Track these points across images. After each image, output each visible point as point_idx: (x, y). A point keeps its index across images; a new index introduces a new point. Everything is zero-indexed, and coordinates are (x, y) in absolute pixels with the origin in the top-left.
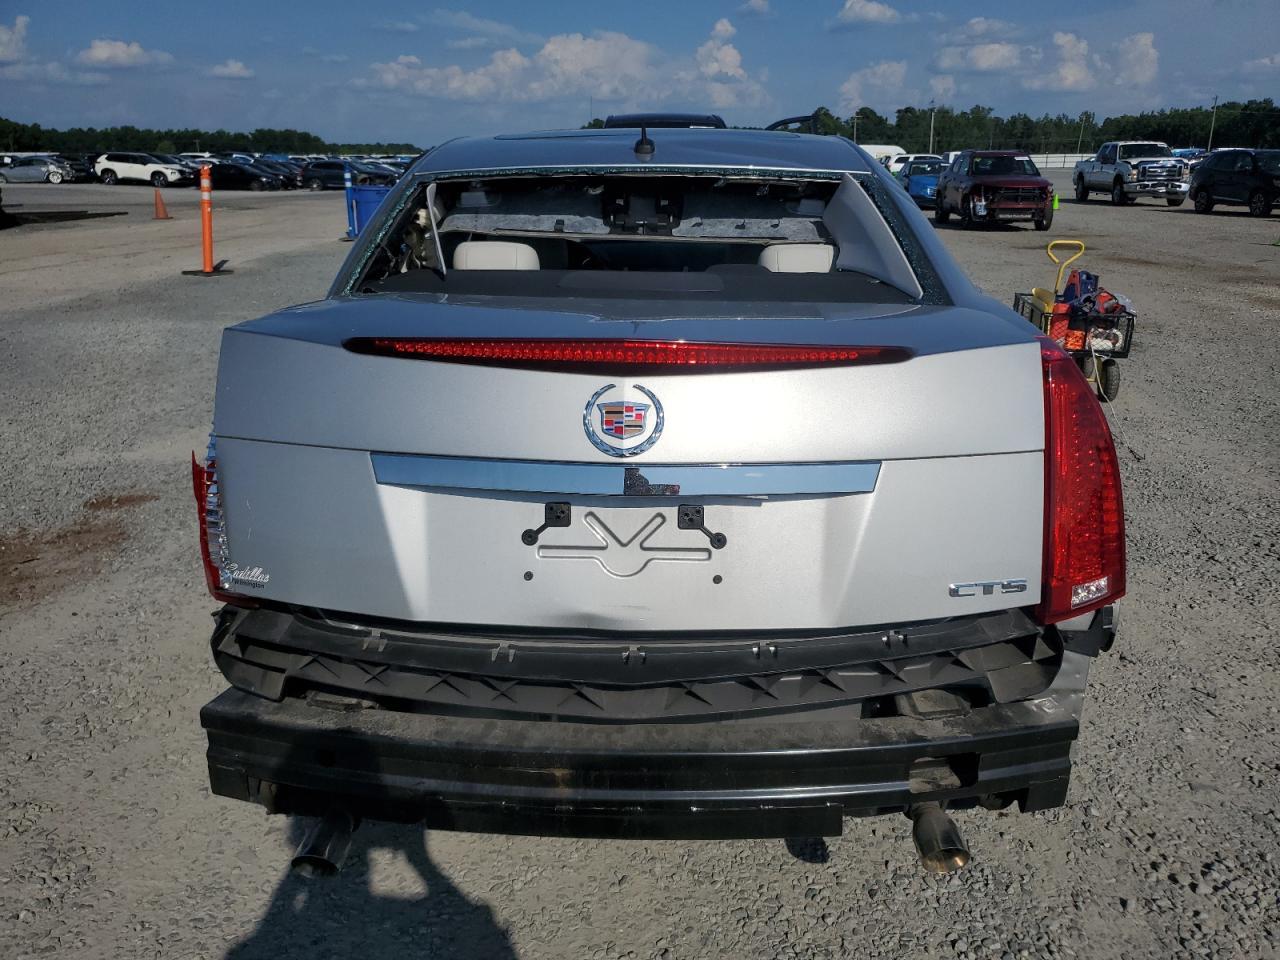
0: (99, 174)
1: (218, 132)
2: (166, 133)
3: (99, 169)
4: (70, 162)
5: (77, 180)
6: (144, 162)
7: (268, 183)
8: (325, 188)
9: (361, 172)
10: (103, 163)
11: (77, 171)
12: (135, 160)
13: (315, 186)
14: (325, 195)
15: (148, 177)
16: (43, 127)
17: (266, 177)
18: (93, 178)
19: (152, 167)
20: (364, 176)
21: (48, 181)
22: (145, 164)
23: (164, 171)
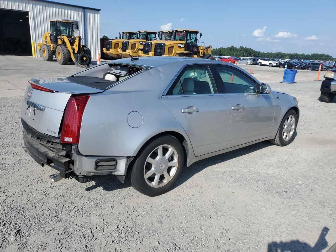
0: (258, 63)
1: (302, 54)
2: (289, 54)
3: (258, 62)
4: (253, 60)
5: (253, 64)
6: (268, 60)
7: (297, 67)
8: (312, 70)
9: (325, 66)
10: (260, 60)
11: (254, 62)
12: (267, 60)
13: (310, 69)
14: (313, 72)
15: (268, 64)
16: (261, 52)
17: (297, 66)
18: (257, 64)
19: (270, 62)
20: (325, 67)
21: (247, 64)
22: (268, 61)
23: (272, 63)
